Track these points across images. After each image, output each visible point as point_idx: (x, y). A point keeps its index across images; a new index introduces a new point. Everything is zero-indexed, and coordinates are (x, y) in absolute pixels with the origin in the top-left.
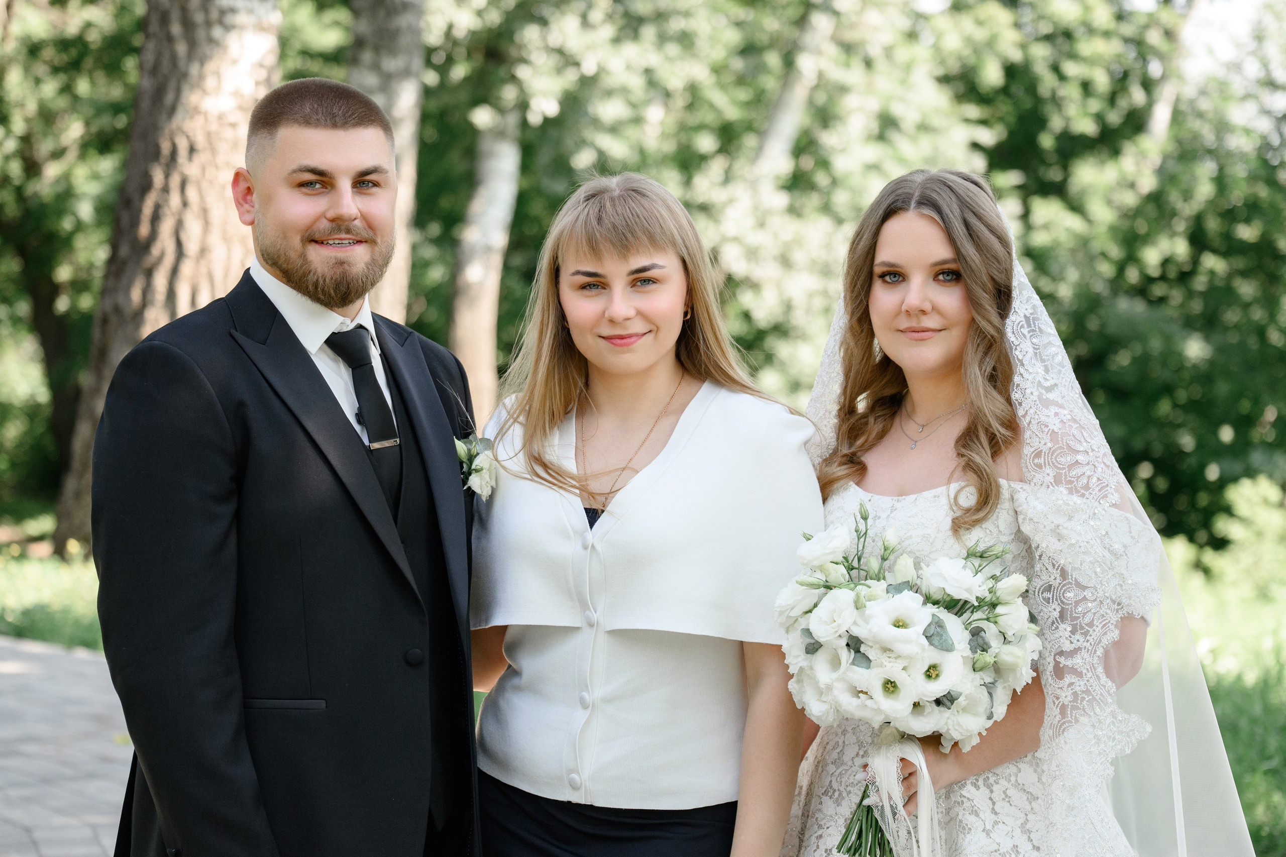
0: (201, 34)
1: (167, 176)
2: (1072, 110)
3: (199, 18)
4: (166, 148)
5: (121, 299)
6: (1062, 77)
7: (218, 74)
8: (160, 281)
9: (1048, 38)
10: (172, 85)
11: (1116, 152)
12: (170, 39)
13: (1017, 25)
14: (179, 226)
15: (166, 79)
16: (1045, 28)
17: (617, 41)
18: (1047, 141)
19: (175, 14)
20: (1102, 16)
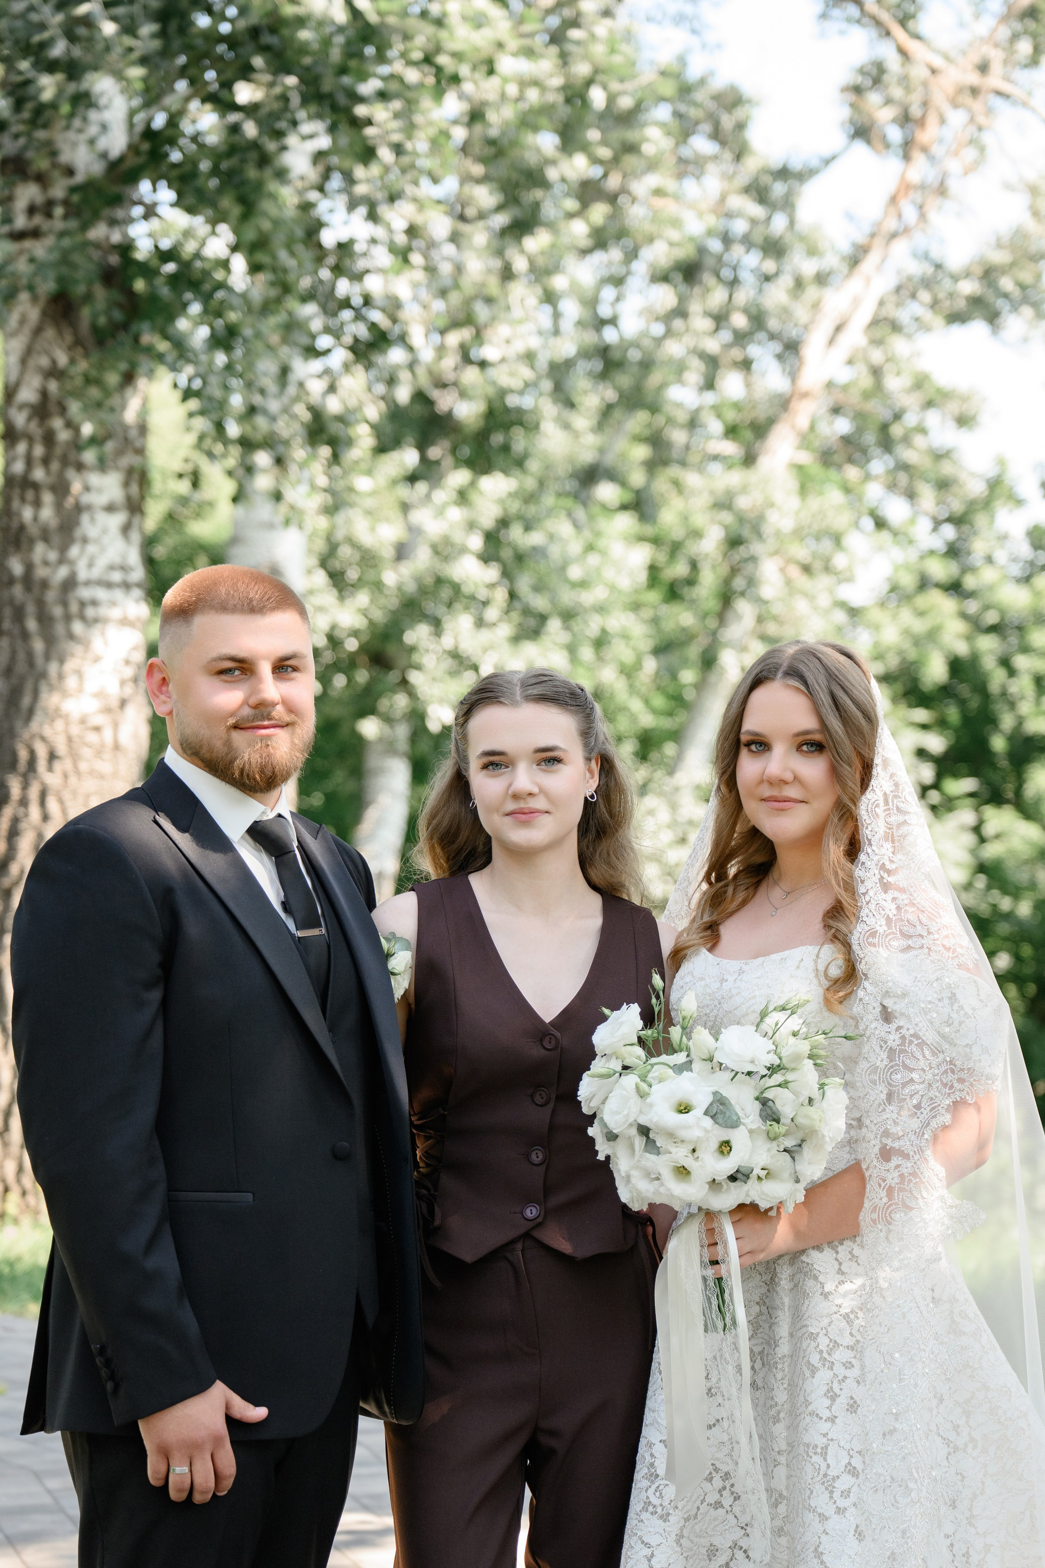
0: (59, 629)
1: (25, 786)
2: (1024, 708)
3: (57, 611)
4: (23, 755)
6: (1012, 672)
7: (79, 673)
10: (29, 686)
12: (25, 636)
13: (960, 614)
15: (22, 679)
16: (991, 618)
17: (516, 639)
18: (998, 744)
19: (31, 609)
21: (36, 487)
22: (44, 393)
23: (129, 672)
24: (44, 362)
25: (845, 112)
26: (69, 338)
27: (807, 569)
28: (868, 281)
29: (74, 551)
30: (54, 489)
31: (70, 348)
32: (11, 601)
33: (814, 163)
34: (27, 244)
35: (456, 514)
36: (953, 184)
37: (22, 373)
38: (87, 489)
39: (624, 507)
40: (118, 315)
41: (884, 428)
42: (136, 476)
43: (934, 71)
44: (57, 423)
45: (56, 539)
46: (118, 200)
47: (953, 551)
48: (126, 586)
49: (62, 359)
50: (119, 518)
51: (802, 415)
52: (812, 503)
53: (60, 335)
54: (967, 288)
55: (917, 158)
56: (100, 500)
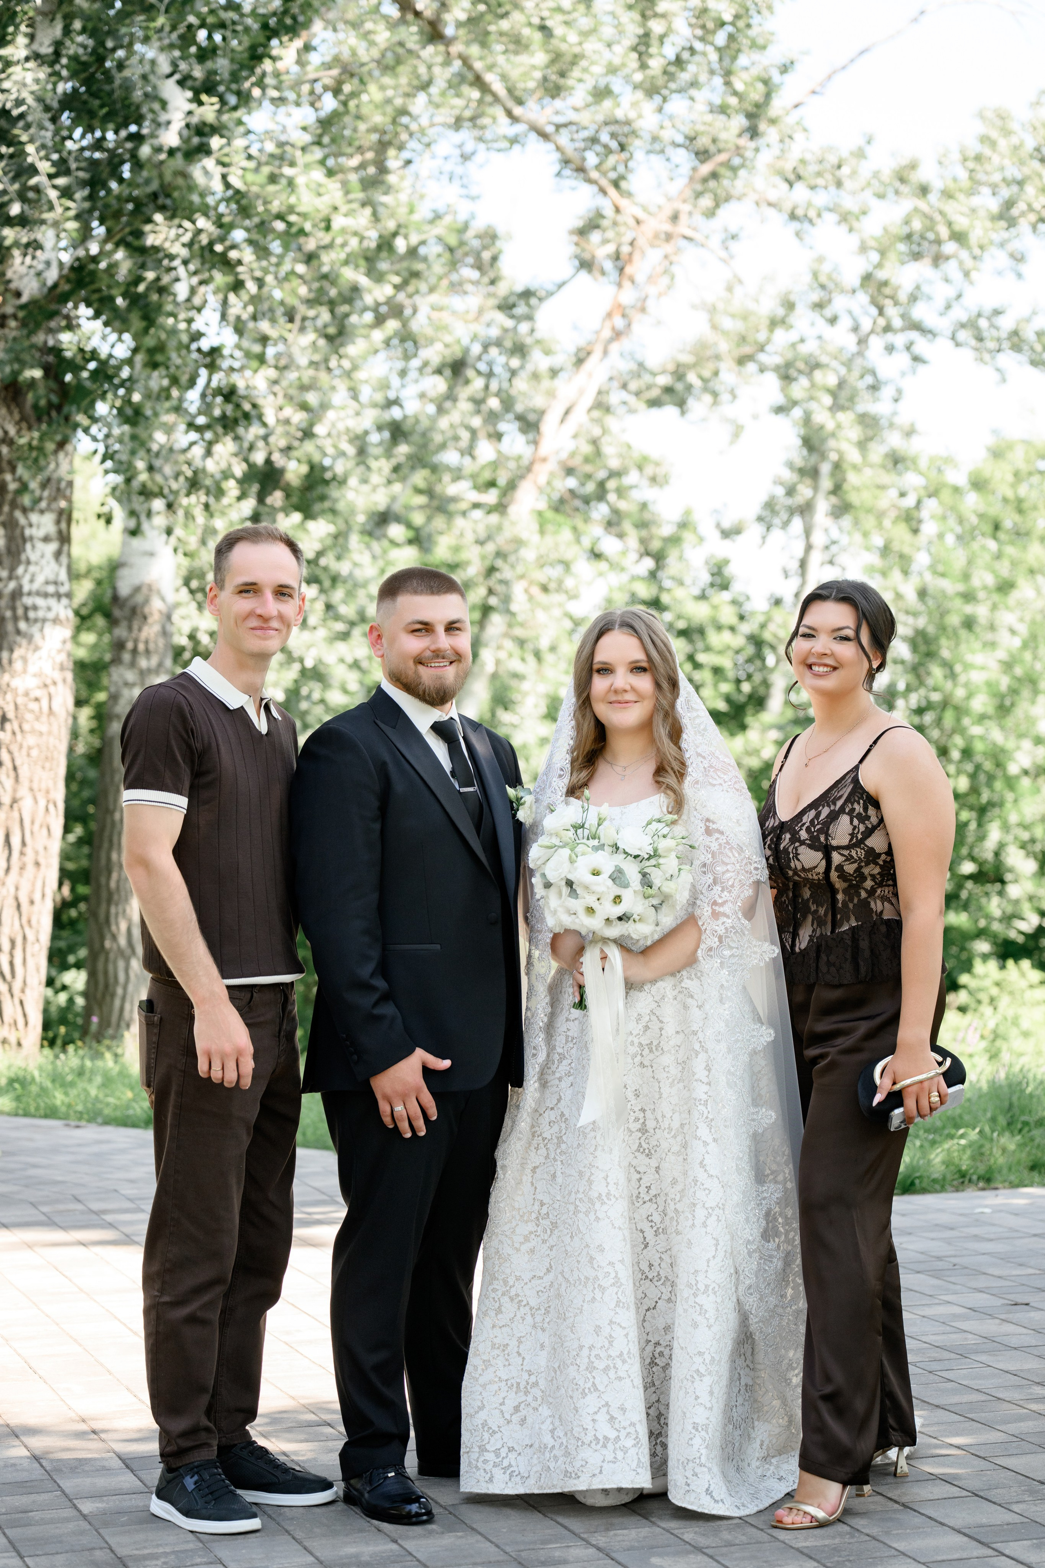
0: (10, 627)
3: (8, 614)
6: (697, 666)
7: (25, 660)
9: (683, 633)
11: (743, 727)
16: (681, 625)
20: (728, 615)
23: (60, 659)
25: (572, 249)
26: (17, 416)
27: (545, 589)
28: (590, 375)
29: (20, 570)
31: (17, 423)
33: (551, 287)
36: (650, 304)
38: (31, 525)
39: (410, 542)
40: (54, 399)
41: (601, 485)
42: (64, 517)
43: (638, 222)
45: (7, 562)
46: (52, 315)
47: (652, 577)
48: (58, 596)
50: (53, 546)
51: (542, 474)
52: (549, 540)
53: (11, 413)
54: (663, 380)
55: (627, 284)
56: (40, 533)
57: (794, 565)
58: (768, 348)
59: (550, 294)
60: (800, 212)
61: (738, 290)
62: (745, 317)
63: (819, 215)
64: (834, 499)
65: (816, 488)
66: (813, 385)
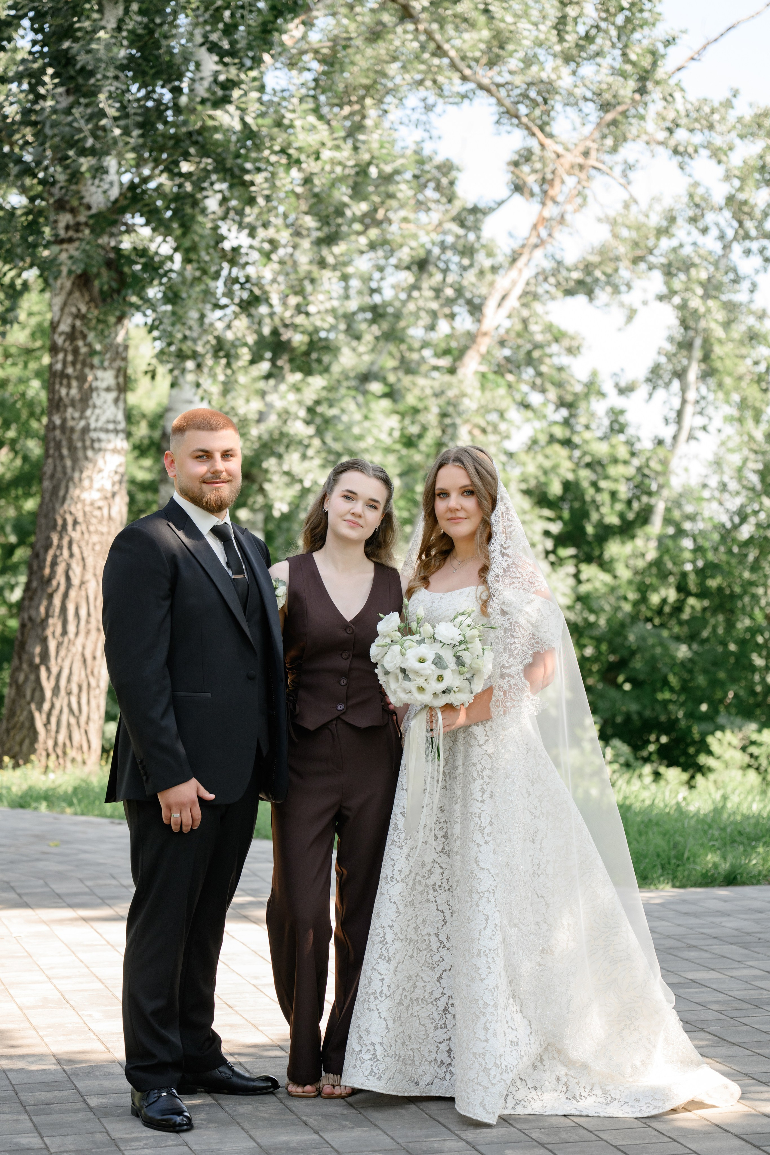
0: (80, 454)
1: (61, 538)
2: (604, 510)
3: (79, 445)
4: (60, 522)
5: (33, 613)
6: (598, 490)
7: (90, 478)
8: (57, 601)
9: (588, 465)
10: (63, 485)
11: (632, 536)
12: (62, 457)
13: (570, 458)
14: (68, 567)
15: (60, 481)
16: (588, 459)
18: (590, 529)
19: (64, 443)
20: (622, 452)
21: (68, 377)
22: (73, 327)
23: (117, 478)
24: (74, 310)
25: (509, 177)
26: (87, 298)
27: (484, 431)
28: (520, 271)
29: (88, 412)
30: (77, 378)
31: (87, 303)
32: (54, 439)
33: (493, 205)
34: (65, 246)
35: (292, 397)
36: (568, 217)
37: (61, 316)
38: (96, 379)
39: (385, 395)
40: (114, 285)
41: (529, 354)
42: (122, 373)
43: (558, 156)
44: (80, 343)
45: (79, 406)
46: (115, 223)
47: (566, 423)
48: (116, 432)
49: (84, 309)
50: (113, 395)
51: (484, 344)
52: (488, 395)
53: (83, 295)
54: (576, 275)
55: (549, 203)
56: (103, 385)
57: (673, 415)
58: (656, 252)
59: (491, 210)
60: (681, 149)
61: (634, 208)
62: (638, 228)
63: (696, 151)
64: (703, 366)
65: (690, 358)
66: (689, 279)
